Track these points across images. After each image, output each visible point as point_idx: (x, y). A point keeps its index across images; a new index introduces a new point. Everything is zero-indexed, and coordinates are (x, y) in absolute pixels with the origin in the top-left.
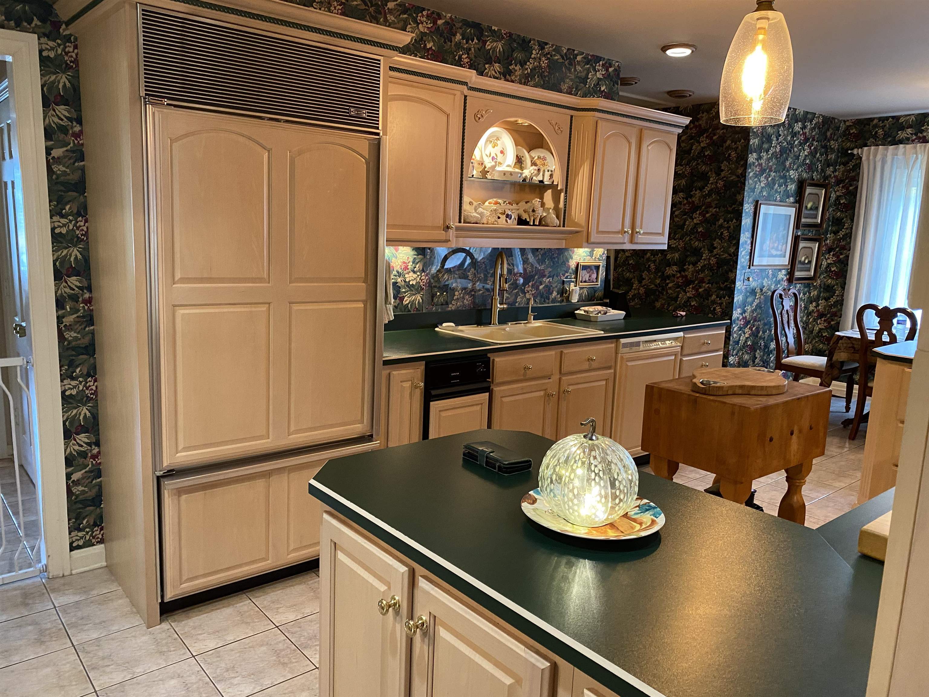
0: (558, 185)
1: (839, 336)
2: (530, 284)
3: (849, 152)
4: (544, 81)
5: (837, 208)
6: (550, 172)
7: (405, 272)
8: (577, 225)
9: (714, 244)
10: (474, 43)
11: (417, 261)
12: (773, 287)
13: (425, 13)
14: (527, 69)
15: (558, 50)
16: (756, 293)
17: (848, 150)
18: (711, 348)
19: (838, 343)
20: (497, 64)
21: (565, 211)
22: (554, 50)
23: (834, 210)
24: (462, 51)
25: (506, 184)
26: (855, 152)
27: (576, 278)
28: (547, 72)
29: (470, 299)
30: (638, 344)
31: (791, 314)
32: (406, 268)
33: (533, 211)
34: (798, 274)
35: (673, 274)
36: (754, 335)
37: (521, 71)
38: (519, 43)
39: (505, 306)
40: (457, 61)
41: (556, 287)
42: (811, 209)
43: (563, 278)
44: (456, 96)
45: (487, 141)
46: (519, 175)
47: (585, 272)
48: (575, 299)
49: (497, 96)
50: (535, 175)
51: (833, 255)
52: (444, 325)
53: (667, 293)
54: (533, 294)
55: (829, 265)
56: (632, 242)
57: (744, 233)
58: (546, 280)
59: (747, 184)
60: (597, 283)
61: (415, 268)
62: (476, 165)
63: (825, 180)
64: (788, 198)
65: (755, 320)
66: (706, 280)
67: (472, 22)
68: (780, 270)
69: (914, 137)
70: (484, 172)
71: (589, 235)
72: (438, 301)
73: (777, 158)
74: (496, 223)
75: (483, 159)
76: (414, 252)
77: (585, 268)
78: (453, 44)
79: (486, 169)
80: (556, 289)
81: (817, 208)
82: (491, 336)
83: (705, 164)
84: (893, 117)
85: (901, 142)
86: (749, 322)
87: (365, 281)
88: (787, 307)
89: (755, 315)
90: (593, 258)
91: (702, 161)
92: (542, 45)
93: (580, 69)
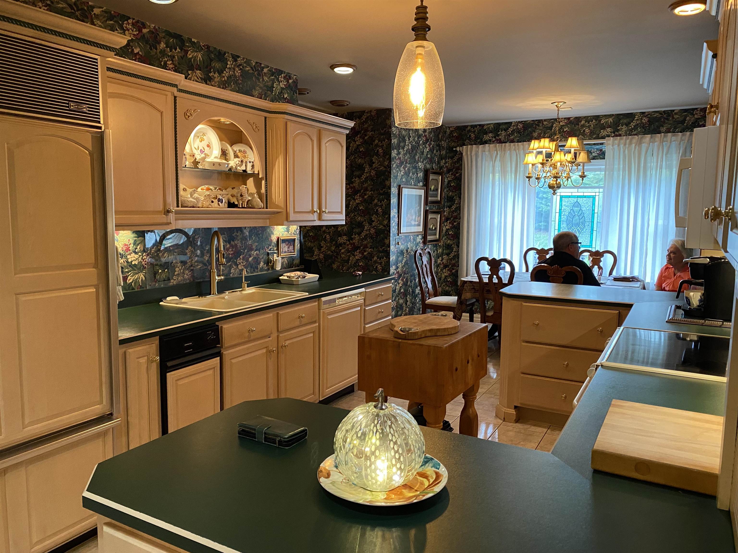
0: (258, 174)
1: (464, 281)
2: (241, 257)
3: (454, 149)
4: (239, 88)
5: (449, 189)
6: (251, 163)
7: (127, 253)
8: (278, 207)
9: (372, 219)
10: (177, 51)
11: (138, 242)
12: (414, 248)
13: (130, 21)
14: (224, 77)
15: (248, 62)
16: (404, 253)
17: (453, 148)
18: (384, 298)
19: (464, 286)
20: (199, 71)
21: (267, 195)
22: (245, 62)
23: (447, 191)
24: (166, 58)
25: (214, 173)
26: (458, 149)
27: (278, 249)
28: (240, 80)
29: (190, 273)
30: (334, 300)
31: (428, 267)
32: (128, 249)
33: (241, 196)
34: (429, 238)
35: (344, 242)
36: (405, 284)
37: (219, 78)
38: (215, 54)
39: (222, 278)
40: (163, 66)
41: (263, 258)
42: (434, 190)
43: (267, 251)
44: (168, 96)
45: (195, 136)
46: (226, 165)
47: (284, 244)
48: (278, 267)
49: (201, 98)
50: (239, 166)
51: (450, 223)
52: (169, 299)
53: (341, 257)
54: (244, 265)
55: (447, 230)
56: (320, 219)
57: (393, 210)
58: (254, 253)
59: (392, 173)
60: (294, 253)
61: (136, 249)
62: (188, 157)
63: (440, 170)
64: (419, 183)
65: (405, 274)
66: (368, 246)
67: (174, 33)
68: (418, 235)
69: (494, 139)
70: (196, 163)
71: (288, 215)
72: (160, 277)
73: (410, 153)
74: (210, 206)
75: (192, 151)
76: (135, 235)
77: (284, 241)
78: (158, 51)
79: (197, 160)
80: (263, 260)
81: (437, 190)
82: (212, 305)
83: (361, 158)
84: (480, 125)
85: (485, 143)
86: (401, 275)
87: (96, 266)
88: (425, 262)
89: (404, 270)
90: (290, 233)
91: (358, 156)
92: (235, 58)
93: (267, 79)
